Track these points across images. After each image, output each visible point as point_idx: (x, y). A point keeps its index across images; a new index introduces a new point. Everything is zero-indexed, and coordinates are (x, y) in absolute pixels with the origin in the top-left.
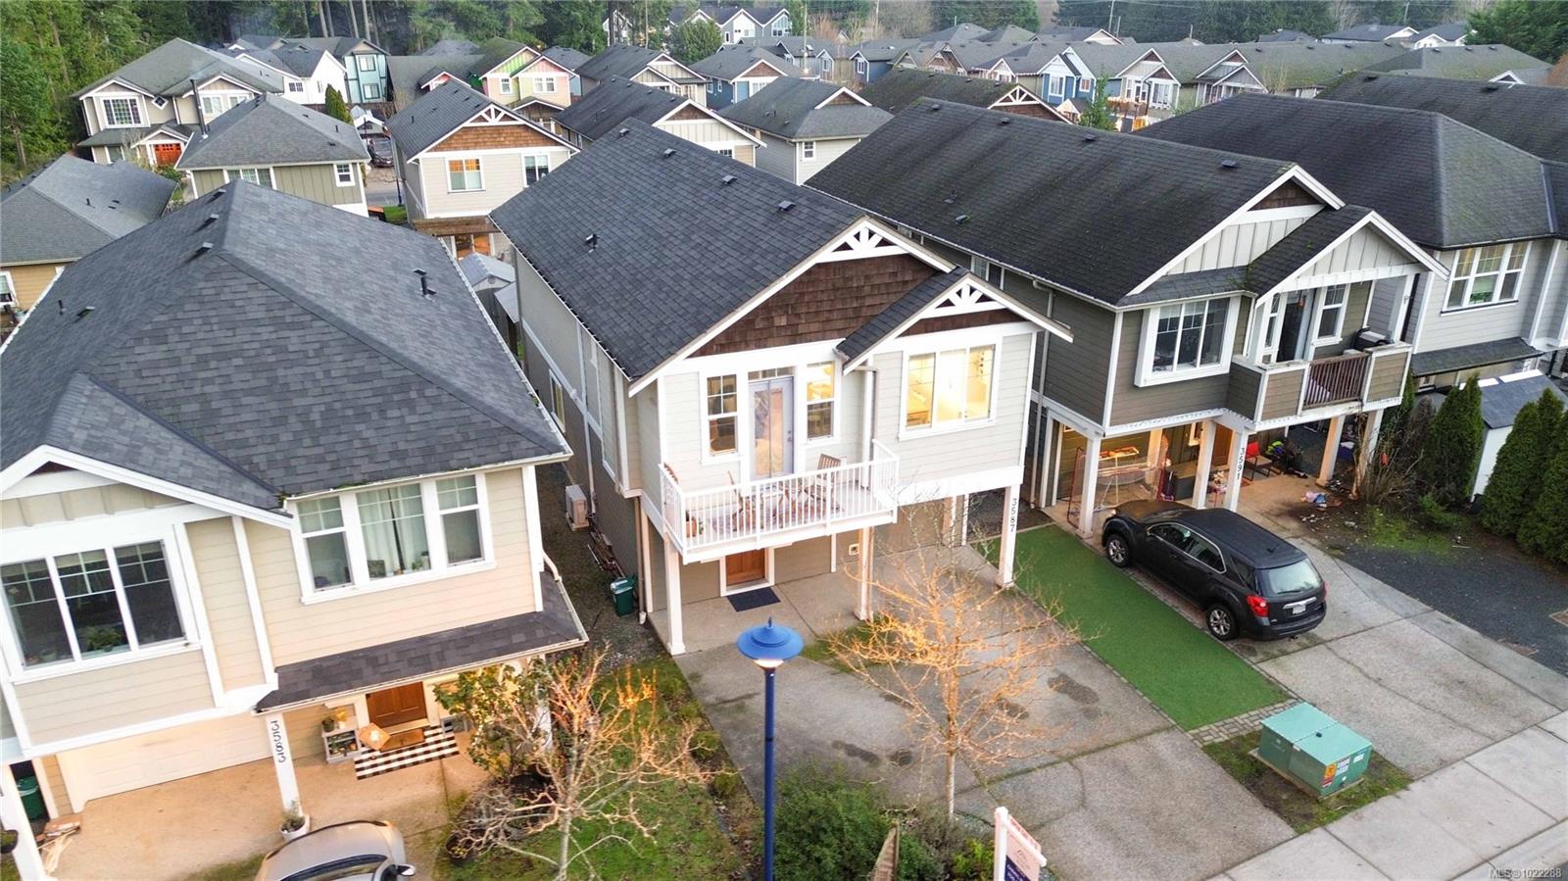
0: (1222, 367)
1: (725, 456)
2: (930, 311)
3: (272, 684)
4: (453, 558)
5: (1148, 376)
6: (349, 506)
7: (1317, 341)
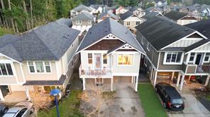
0: (181, 63)
1: (90, 64)
2: (121, 48)
3: (25, 82)
4: (47, 71)
5: (165, 63)
6: (34, 63)
7: (203, 62)
